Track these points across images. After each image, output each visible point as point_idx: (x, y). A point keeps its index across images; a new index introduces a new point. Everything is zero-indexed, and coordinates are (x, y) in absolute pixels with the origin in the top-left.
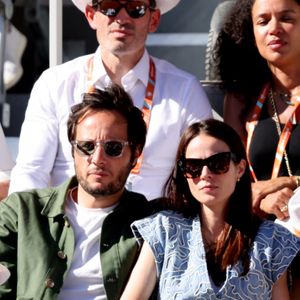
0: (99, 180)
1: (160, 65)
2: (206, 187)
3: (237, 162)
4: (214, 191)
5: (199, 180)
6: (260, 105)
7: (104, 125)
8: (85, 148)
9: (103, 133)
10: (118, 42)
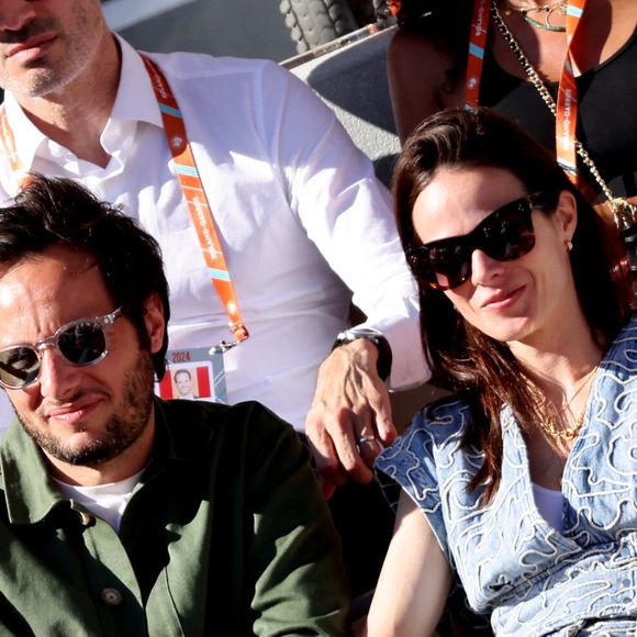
0: (78, 427)
1: (170, 64)
2: (493, 300)
3: (549, 208)
4: (519, 305)
5: (473, 290)
6: (477, 51)
7: (40, 294)
8: (17, 366)
9: (45, 314)
10: (33, 72)
